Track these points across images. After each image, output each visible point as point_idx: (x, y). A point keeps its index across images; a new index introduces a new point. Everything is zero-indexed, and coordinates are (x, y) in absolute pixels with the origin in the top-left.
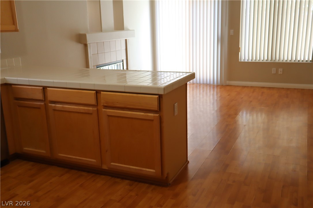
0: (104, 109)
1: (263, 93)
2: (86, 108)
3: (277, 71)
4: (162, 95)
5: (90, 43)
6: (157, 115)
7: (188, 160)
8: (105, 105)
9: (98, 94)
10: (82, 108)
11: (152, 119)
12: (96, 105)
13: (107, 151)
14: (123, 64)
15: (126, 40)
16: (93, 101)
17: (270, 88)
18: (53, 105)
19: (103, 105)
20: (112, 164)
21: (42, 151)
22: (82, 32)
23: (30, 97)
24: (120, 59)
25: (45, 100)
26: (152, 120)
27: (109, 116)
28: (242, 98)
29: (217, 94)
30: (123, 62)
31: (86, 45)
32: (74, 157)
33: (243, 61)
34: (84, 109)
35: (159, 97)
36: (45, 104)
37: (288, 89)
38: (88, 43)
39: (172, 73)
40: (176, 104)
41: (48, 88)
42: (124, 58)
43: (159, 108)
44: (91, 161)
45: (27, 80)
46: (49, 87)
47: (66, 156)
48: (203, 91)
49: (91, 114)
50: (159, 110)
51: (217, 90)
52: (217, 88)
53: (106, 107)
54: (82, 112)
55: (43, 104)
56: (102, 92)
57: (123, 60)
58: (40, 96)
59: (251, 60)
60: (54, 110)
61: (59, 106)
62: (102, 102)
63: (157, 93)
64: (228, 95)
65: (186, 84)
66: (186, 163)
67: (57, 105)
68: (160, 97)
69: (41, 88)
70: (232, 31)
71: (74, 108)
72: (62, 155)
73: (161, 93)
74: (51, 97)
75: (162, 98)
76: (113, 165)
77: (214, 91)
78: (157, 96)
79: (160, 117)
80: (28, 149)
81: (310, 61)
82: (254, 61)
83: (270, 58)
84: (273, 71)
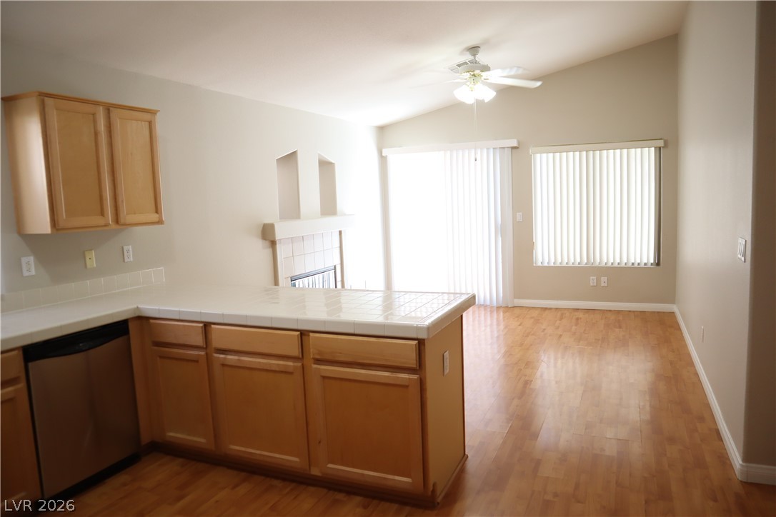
0: (315, 364)
1: (577, 319)
2: (281, 362)
3: (598, 281)
4: (424, 340)
5: (281, 240)
6: (415, 377)
7: (466, 453)
8: (318, 357)
9: (303, 337)
10: (274, 362)
11: (407, 384)
12: (301, 358)
13: (320, 442)
14: (335, 272)
15: (340, 232)
16: (295, 351)
17: (588, 311)
18: (222, 356)
19: (313, 358)
20: (330, 466)
21: (199, 440)
22: (268, 221)
23: (181, 341)
24: (330, 264)
25: (206, 348)
26: (407, 387)
27: (324, 377)
28: (544, 329)
29: (498, 324)
30: (335, 269)
31: (273, 243)
32: (258, 452)
33: (539, 264)
34: (278, 365)
35: (419, 343)
36: (207, 354)
37: (619, 312)
38: (277, 239)
39: (436, 295)
40: (447, 354)
41: (213, 326)
42: (337, 262)
43: (418, 365)
44: (291, 460)
45: (176, 311)
46: (214, 324)
47: (243, 449)
48: (474, 320)
49: (291, 373)
50: (420, 367)
51: (498, 315)
52: (497, 312)
53: (318, 361)
54: (274, 369)
55: (203, 353)
56: (311, 334)
57: (335, 266)
58: (199, 340)
59: (554, 263)
60: (223, 365)
61: (231, 358)
62: (312, 352)
63: (414, 336)
64: (520, 325)
65: (462, 316)
66: (464, 459)
67: (229, 357)
68: (421, 342)
69: (201, 325)
70: (519, 215)
71: (260, 362)
72: (236, 448)
73: (423, 336)
74: (217, 342)
75: (424, 345)
76: (331, 468)
77: (491, 317)
78: (415, 342)
79: (421, 380)
80: (175, 435)
81: (652, 264)
82: (558, 264)
83: (585, 260)
84: (593, 281)
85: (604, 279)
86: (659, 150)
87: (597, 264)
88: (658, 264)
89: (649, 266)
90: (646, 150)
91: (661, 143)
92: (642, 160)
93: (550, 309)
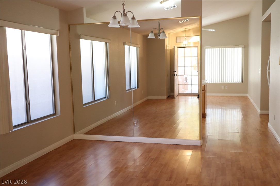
81: (241, 82)
82: (212, 82)
83: (221, 81)
84: (223, 87)
85: (226, 87)
86: (243, 48)
87: (224, 82)
88: (243, 82)
89: (240, 82)
90: (239, 48)
91: (244, 46)
92: (238, 51)
93: (210, 96)
